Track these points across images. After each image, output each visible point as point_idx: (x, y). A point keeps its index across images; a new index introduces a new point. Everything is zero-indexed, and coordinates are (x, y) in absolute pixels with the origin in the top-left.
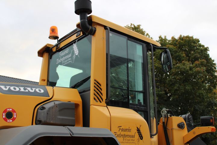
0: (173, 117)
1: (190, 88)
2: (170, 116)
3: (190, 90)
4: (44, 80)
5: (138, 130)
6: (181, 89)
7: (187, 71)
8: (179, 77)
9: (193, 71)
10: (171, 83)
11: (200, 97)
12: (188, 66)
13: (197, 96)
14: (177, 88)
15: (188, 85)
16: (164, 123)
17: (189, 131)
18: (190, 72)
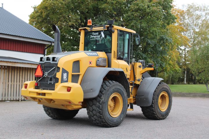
0: (137, 63)
1: (145, 25)
2: (136, 62)
3: (145, 28)
4: (83, 43)
5: (126, 69)
6: (137, 25)
7: (145, 9)
8: (137, 14)
9: (150, 10)
10: (129, 19)
11: (153, 34)
12: (147, 4)
13: (151, 33)
14: (134, 24)
15: (144, 22)
16: (133, 65)
17: (143, 69)
18: (148, 10)
